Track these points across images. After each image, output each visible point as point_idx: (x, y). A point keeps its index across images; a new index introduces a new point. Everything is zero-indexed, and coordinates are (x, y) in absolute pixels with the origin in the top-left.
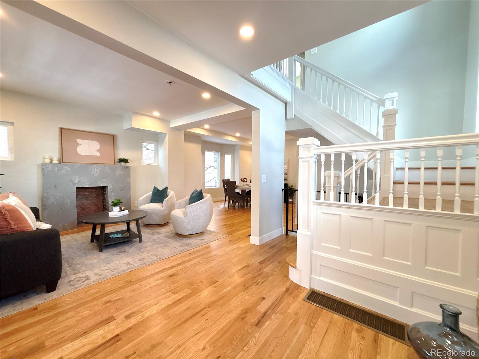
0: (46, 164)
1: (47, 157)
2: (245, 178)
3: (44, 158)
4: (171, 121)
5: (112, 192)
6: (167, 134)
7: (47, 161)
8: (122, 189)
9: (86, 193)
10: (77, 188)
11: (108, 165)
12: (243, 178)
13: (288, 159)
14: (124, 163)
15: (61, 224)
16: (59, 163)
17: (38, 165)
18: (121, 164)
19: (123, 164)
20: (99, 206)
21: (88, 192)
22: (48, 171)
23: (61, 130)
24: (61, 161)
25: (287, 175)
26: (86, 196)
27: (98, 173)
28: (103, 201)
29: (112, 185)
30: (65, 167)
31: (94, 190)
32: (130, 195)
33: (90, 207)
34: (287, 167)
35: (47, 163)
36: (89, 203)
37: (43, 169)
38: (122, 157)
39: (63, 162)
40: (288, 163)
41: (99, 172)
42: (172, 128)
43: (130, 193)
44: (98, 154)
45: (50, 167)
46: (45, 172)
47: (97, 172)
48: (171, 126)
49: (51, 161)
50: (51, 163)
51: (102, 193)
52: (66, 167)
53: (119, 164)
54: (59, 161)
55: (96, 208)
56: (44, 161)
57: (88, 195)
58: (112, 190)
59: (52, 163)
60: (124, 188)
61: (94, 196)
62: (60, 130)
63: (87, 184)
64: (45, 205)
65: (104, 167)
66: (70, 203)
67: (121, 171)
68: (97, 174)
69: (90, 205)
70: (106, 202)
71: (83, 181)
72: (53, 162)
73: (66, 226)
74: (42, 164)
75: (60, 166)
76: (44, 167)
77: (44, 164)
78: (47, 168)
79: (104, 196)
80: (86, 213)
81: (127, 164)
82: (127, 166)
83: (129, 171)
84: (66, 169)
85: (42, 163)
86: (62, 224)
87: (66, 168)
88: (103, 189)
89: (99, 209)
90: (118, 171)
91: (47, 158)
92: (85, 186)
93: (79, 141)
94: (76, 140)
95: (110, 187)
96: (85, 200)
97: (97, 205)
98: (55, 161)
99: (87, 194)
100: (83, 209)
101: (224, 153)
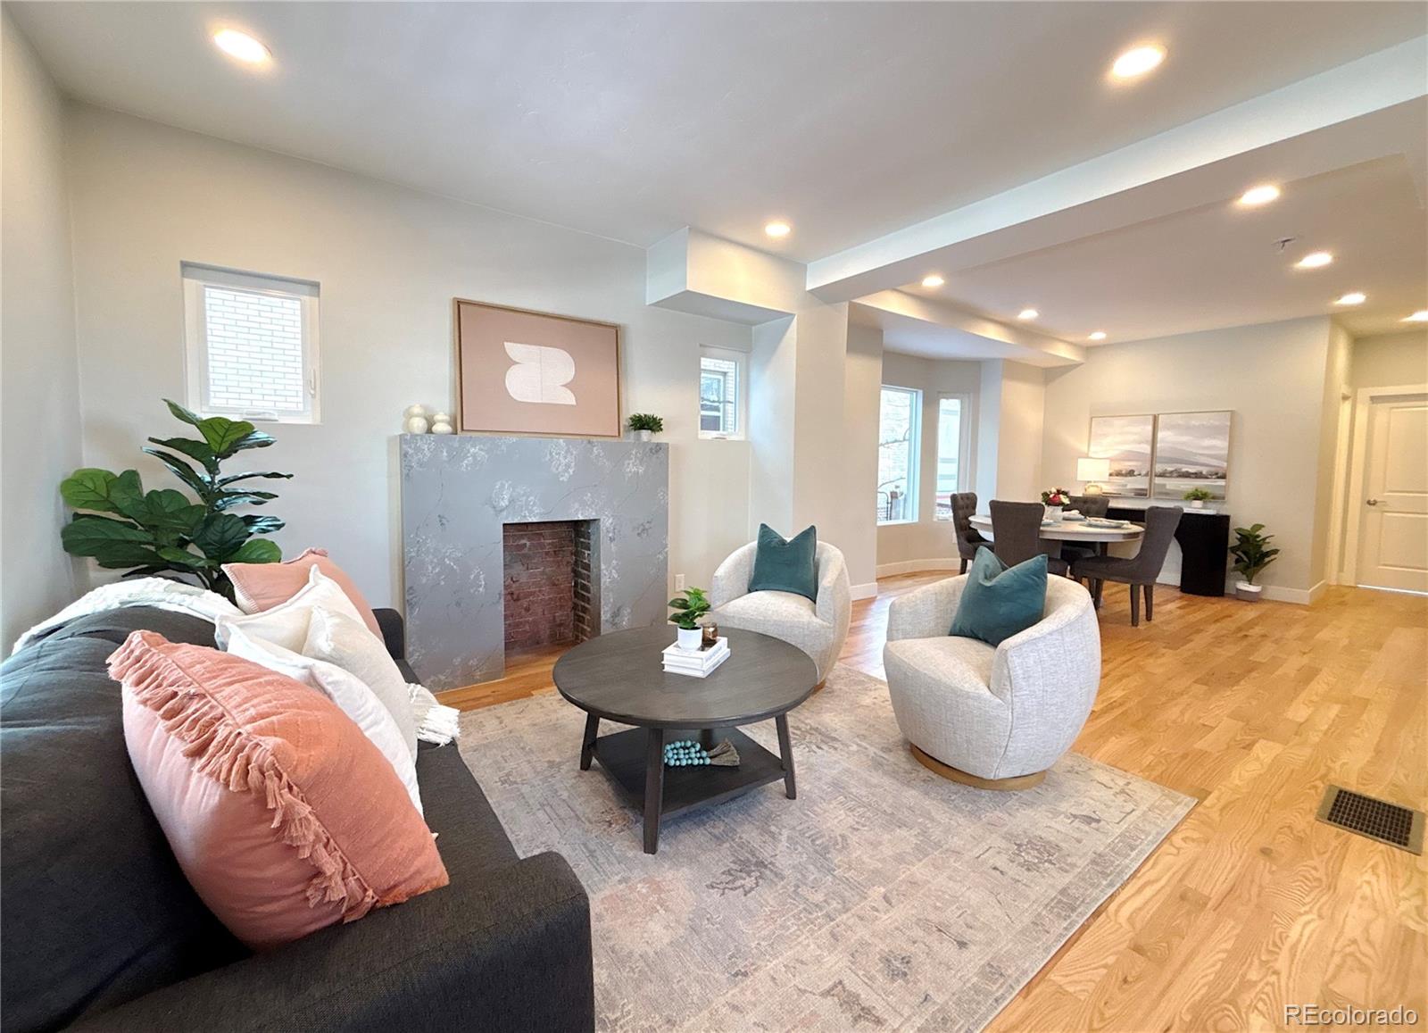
0: (414, 436)
1: (417, 410)
2: (1059, 492)
3: (409, 415)
4: (808, 265)
5: (612, 540)
6: (793, 315)
7: (418, 425)
8: (643, 531)
9: (523, 542)
10: (504, 525)
11: (599, 439)
12: (1054, 490)
13: (1232, 412)
14: (650, 431)
15: (457, 661)
16: (452, 434)
17: (390, 440)
18: (640, 435)
19: (645, 434)
20: (562, 586)
21: (529, 539)
22: (421, 465)
23: (459, 306)
24: (457, 423)
25: (1223, 477)
26: (523, 552)
27: (571, 471)
28: (574, 571)
29: (612, 516)
30: (472, 446)
31: (547, 532)
32: (666, 553)
33: (535, 592)
34: (1226, 444)
35: (417, 431)
36: (532, 575)
37: (405, 455)
38: (643, 411)
39: (465, 428)
40: (1231, 428)
41: (573, 464)
42: (812, 291)
43: (666, 546)
44: (569, 399)
45: (426, 447)
46: (412, 467)
47: (567, 466)
48: (809, 287)
49: (430, 423)
50: (429, 431)
51: (571, 541)
52: (475, 447)
53: (633, 434)
54: (451, 426)
55: (551, 596)
56: (407, 425)
57: (530, 549)
58: (610, 535)
59: (432, 433)
60: (647, 526)
61: (547, 553)
62: (456, 306)
63: (536, 510)
64: (411, 588)
65: (589, 446)
66: (486, 584)
67: (640, 462)
68: (566, 474)
69: (533, 583)
70: (589, 576)
71: (524, 498)
72: (434, 428)
73: (471, 667)
74: (400, 436)
75: (456, 445)
76: (410, 447)
77: (408, 437)
78: (418, 450)
79: (577, 554)
80: (523, 612)
81: (658, 438)
82: (658, 444)
83: (664, 465)
84: (474, 456)
85: (402, 432)
86: (459, 660)
87: (472, 450)
88: (578, 531)
89: (561, 598)
90: (631, 462)
91: (417, 416)
92: (530, 521)
93: (513, 349)
94: (503, 345)
95: (606, 523)
96: (521, 567)
97: (554, 585)
98: (442, 427)
99: (528, 543)
100: (515, 597)
101: (939, 392)
